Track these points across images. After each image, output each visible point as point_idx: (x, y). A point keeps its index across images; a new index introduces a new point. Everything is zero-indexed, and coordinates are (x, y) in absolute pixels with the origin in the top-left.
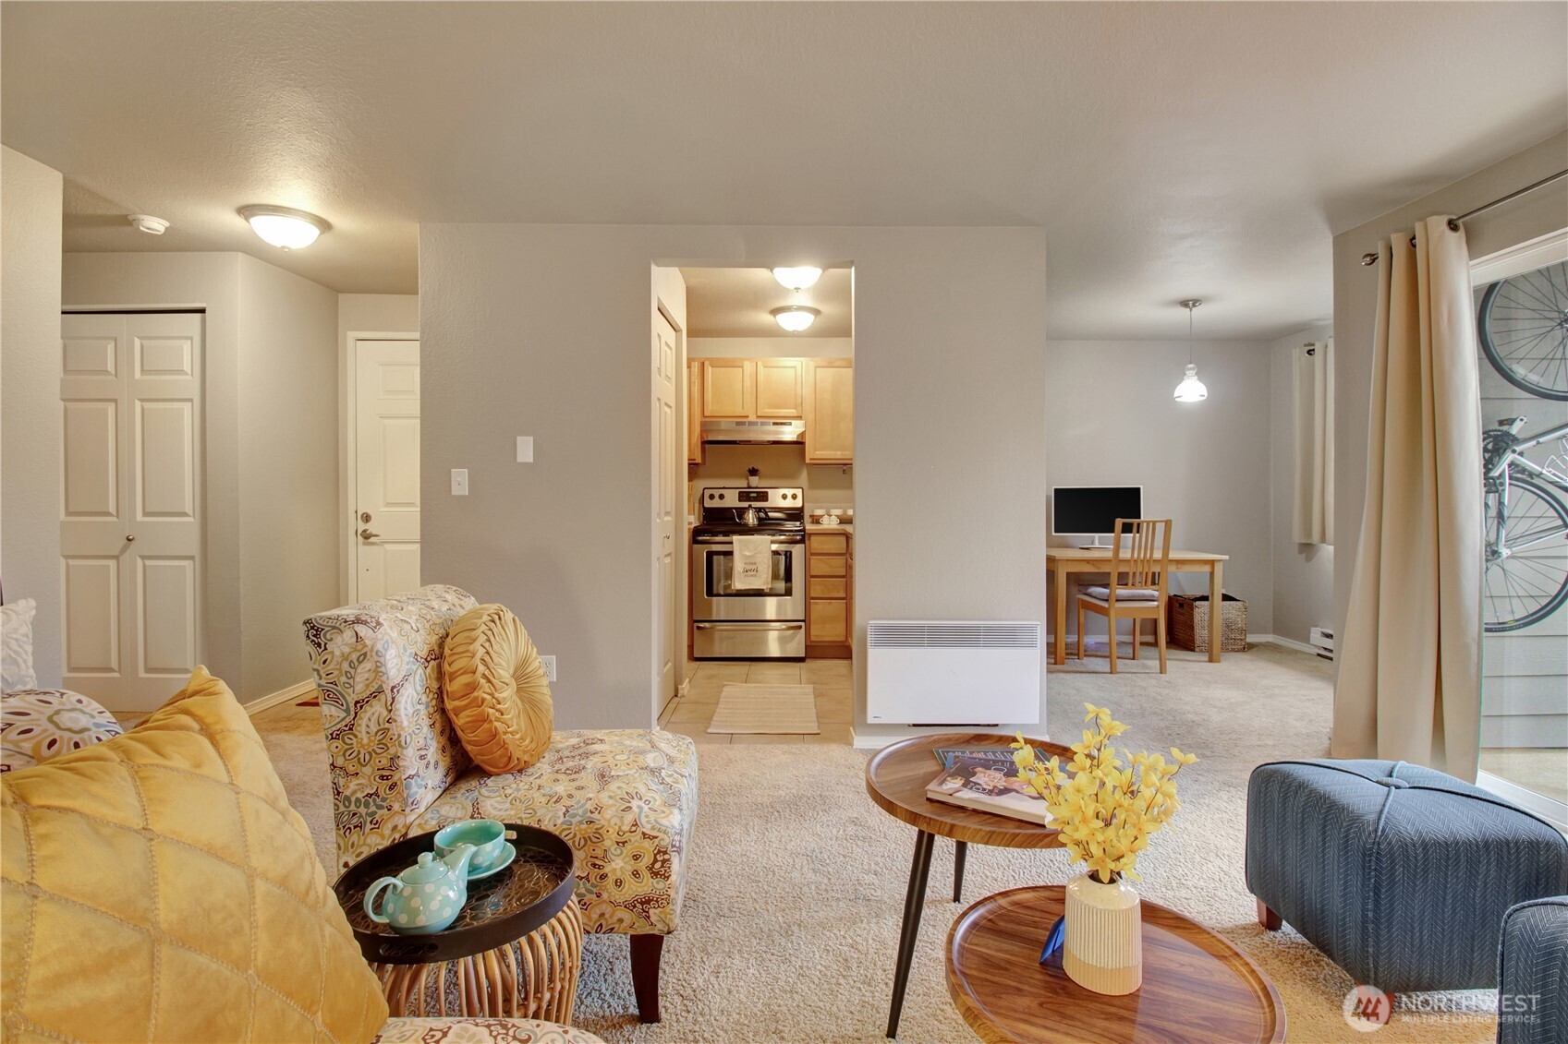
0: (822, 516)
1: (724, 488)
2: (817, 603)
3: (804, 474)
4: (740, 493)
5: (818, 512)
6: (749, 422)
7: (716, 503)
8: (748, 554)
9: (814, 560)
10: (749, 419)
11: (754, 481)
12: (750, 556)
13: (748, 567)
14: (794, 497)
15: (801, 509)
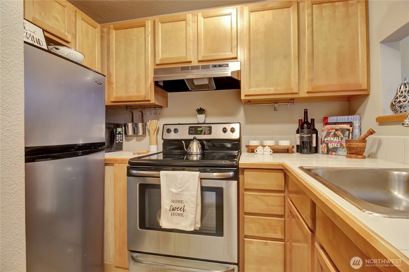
0: (257, 147)
1: (179, 124)
2: (251, 243)
3: (241, 113)
4: (190, 127)
5: (253, 143)
6: (192, 67)
7: (173, 136)
8: (174, 191)
9: (248, 197)
10: (192, 64)
11: (201, 118)
12: (176, 194)
13: (175, 205)
14: (233, 130)
15: (239, 140)
